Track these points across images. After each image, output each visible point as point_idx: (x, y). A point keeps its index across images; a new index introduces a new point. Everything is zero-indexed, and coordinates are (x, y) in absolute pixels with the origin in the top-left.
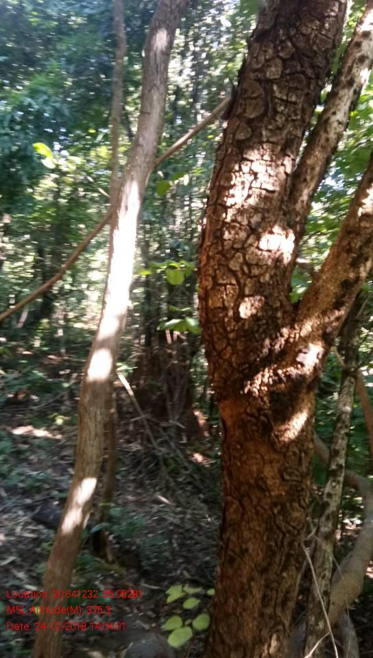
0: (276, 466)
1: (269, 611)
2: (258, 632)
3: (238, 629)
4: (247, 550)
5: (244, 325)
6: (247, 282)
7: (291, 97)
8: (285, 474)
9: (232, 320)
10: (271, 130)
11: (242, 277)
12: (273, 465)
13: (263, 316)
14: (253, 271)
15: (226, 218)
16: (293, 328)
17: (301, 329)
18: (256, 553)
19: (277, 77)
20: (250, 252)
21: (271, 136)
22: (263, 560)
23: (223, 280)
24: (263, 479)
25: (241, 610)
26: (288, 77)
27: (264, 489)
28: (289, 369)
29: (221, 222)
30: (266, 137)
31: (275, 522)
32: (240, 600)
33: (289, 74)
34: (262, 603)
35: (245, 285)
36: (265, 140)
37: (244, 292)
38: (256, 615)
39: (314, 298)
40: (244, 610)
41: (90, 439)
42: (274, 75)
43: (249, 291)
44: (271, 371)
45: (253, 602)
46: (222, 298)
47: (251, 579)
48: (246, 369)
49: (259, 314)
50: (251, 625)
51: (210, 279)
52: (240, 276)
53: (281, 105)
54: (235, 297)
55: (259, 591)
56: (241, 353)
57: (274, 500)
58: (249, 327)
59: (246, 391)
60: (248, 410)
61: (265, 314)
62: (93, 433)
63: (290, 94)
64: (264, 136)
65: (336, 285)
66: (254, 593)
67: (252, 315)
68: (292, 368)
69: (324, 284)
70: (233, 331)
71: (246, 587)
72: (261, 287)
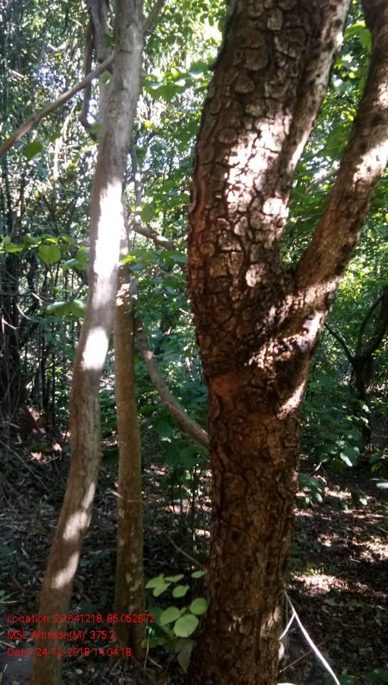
0: (278, 434)
1: (273, 578)
2: (264, 601)
3: (246, 603)
4: (252, 523)
5: (249, 294)
6: (252, 249)
7: (291, 53)
8: (285, 441)
9: (237, 289)
10: (273, 86)
11: (246, 244)
12: (276, 434)
13: (267, 284)
14: (257, 237)
15: (228, 178)
16: (296, 295)
17: (305, 296)
18: (260, 523)
19: (279, 29)
20: (254, 216)
21: (274, 92)
22: (267, 529)
23: (228, 246)
24: (267, 450)
25: (248, 583)
26: (289, 31)
27: (267, 459)
28: (294, 337)
29: (222, 184)
30: (269, 92)
31: (277, 490)
32: (247, 574)
33: (290, 28)
34: (266, 572)
35: (250, 252)
36: (267, 95)
37: (249, 259)
38: (262, 584)
39: (316, 264)
40: (251, 582)
41: (89, 432)
42: (275, 26)
43: (255, 258)
44: (276, 340)
45: (259, 572)
46: (227, 265)
47: (256, 550)
48: (251, 339)
49: (264, 282)
50: (257, 596)
51: (211, 246)
52: (244, 242)
53: (282, 60)
54: (240, 265)
55: (264, 561)
56: (246, 324)
57: (276, 468)
58: (255, 296)
59: (250, 362)
60: (253, 382)
61: (269, 281)
62: (92, 425)
63: (291, 50)
64: (266, 92)
65: (337, 250)
66: (259, 563)
67: (257, 283)
68: (298, 336)
69: (325, 249)
70: (238, 300)
71: (252, 559)
72: (264, 253)
